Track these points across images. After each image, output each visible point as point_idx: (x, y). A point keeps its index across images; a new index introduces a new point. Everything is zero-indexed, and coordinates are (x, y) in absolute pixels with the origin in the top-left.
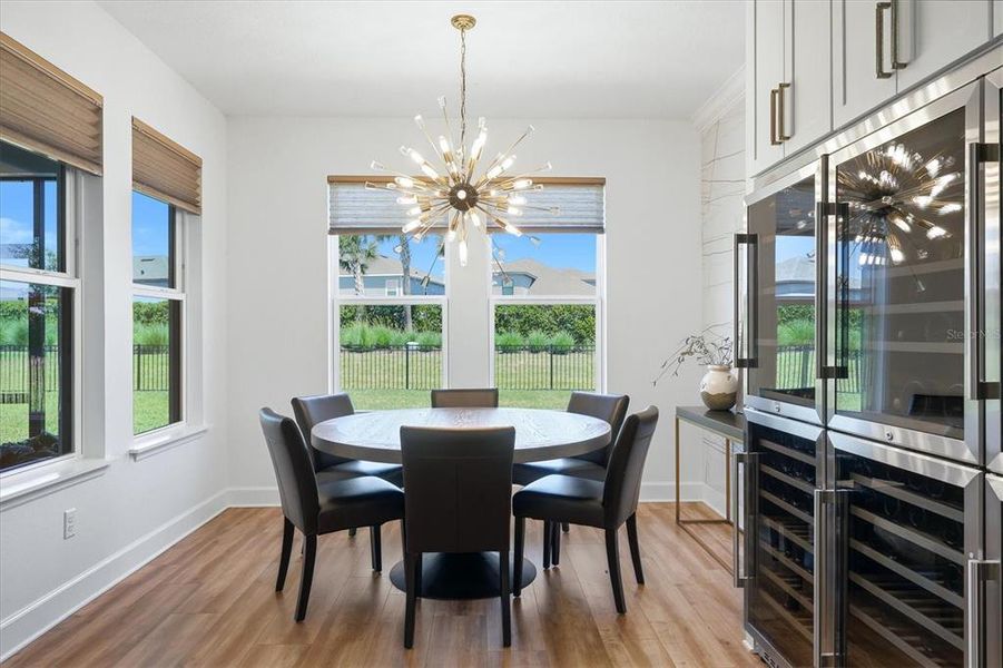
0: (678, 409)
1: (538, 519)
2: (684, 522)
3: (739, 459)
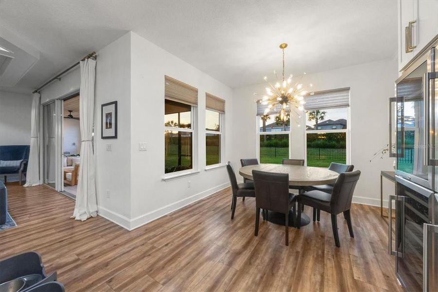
0: (382, 172)
2: (384, 217)
3: (392, 197)
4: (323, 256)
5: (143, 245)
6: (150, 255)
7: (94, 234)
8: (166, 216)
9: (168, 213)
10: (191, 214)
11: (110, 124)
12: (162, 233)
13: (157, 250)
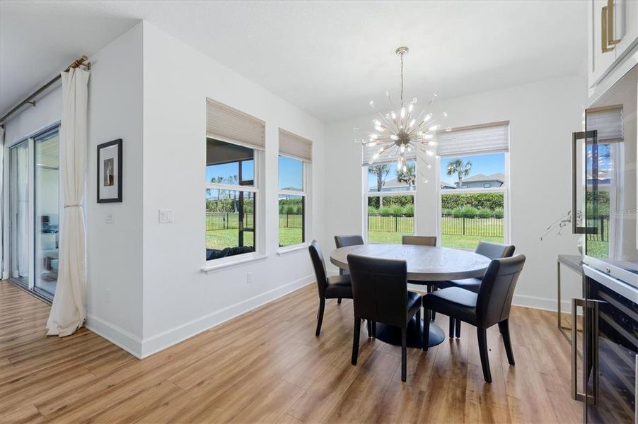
0: (559, 256)
1: (447, 315)
2: (564, 328)
3: (577, 302)
4: (463, 401)
5: (159, 384)
6: (167, 404)
7: (77, 366)
8: (208, 331)
9: (212, 326)
10: (251, 327)
11: (111, 178)
12: (195, 362)
13: (182, 395)
